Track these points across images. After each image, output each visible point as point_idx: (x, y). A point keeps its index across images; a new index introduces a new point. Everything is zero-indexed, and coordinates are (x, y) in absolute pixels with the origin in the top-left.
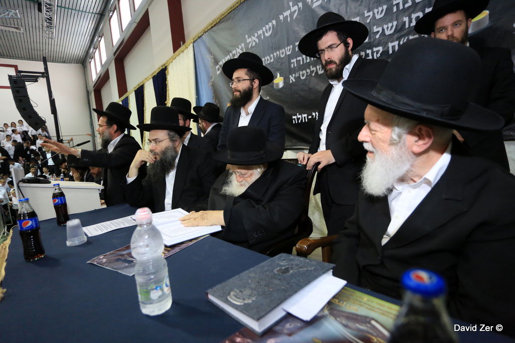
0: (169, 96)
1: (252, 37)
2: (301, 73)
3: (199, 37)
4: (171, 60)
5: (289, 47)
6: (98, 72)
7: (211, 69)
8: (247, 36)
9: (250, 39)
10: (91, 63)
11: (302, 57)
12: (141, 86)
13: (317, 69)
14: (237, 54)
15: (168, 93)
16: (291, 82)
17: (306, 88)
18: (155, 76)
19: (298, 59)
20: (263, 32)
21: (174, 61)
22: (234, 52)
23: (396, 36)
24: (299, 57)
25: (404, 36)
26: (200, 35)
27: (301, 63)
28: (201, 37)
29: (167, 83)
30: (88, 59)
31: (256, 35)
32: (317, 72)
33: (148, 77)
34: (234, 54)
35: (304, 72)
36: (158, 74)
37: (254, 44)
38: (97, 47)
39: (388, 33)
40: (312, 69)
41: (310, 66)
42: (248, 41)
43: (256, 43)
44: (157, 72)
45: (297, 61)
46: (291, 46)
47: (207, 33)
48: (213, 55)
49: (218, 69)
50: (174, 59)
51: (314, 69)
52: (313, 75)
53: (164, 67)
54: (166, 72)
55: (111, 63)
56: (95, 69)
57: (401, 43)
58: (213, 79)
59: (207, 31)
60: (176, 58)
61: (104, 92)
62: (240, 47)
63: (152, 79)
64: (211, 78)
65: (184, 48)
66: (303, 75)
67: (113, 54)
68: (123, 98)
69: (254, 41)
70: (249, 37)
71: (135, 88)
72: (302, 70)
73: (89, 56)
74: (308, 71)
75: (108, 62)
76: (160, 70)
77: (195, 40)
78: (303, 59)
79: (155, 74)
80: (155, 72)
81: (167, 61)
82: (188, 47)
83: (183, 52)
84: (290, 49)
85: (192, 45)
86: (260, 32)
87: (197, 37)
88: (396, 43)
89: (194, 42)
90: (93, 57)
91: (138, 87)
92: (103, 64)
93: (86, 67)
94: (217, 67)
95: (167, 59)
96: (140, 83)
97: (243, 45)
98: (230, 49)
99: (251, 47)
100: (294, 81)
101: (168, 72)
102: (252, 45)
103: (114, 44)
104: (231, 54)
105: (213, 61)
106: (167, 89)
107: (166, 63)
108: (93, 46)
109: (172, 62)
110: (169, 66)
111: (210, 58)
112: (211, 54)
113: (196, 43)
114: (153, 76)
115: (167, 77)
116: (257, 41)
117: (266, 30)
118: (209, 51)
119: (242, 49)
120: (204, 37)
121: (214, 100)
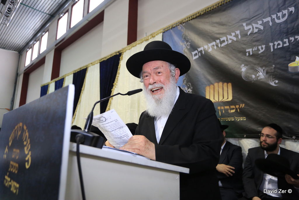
1: (254, 24)
3: (173, 28)
6: (33, 59)
8: (245, 24)
9: (250, 27)
12: (83, 69)
14: (227, 40)
15: (117, 75)
18: (103, 61)
20: (273, 19)
22: (224, 38)
26: (174, 26)
28: (174, 27)
29: (119, 67)
30: (26, 49)
31: (260, 22)
33: (94, 62)
34: (224, 41)
36: (108, 59)
37: (256, 31)
38: (40, 40)
42: (247, 28)
47: (184, 24)
49: (196, 55)
50: (133, 47)
53: (118, 54)
54: (120, 58)
55: (50, 51)
56: (31, 57)
59: (185, 22)
60: (136, 46)
61: (33, 77)
62: (233, 34)
63: (99, 64)
65: (150, 37)
68: (57, 79)
69: (257, 28)
70: (247, 25)
71: (75, 71)
73: (28, 46)
75: (47, 52)
76: (113, 55)
77: (165, 30)
79: (105, 59)
80: (105, 58)
81: (124, 49)
82: (154, 37)
83: (147, 40)
85: (162, 34)
86: (267, 19)
87: (171, 28)
89: (164, 32)
90: (32, 47)
91: (79, 70)
92: (41, 53)
93: (22, 55)
94: (193, 53)
95: (124, 47)
96: (83, 67)
97: (238, 32)
98: (218, 36)
99: (251, 33)
101: (122, 58)
102: (253, 31)
103: (58, 38)
104: (218, 41)
105: (188, 47)
106: (118, 72)
107: (121, 51)
108: (34, 39)
109: (129, 49)
110: (124, 53)
111: (185, 45)
112: (187, 42)
113: (166, 33)
114: (101, 61)
115: (120, 62)
116: (262, 28)
117: (278, 18)
118: (185, 39)
119: (236, 36)
120: (179, 28)
121: (185, 82)
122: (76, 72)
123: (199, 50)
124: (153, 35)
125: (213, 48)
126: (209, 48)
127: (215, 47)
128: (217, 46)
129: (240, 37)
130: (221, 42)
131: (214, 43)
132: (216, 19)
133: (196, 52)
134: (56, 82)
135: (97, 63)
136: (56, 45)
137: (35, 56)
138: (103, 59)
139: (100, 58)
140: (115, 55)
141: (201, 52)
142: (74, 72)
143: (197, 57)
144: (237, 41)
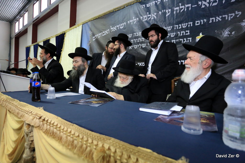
0: (64, 47)
1: (114, 27)
2: (135, 46)
3: (86, 23)
4: (68, 30)
5: (130, 35)
6: (20, 29)
7: (90, 38)
8: (111, 27)
9: (112, 28)
10: (16, 23)
11: (136, 39)
12: (48, 40)
13: (142, 45)
14: (105, 33)
15: (64, 45)
16: (130, 49)
17: (136, 52)
18: (57, 36)
19: (134, 40)
20: (119, 27)
21: (70, 31)
23: (175, 38)
24: (134, 39)
25: (178, 39)
26: (87, 22)
27: (135, 42)
28: (87, 23)
29: (64, 40)
30: (15, 21)
31: (116, 27)
32: (142, 46)
33: (53, 36)
35: (136, 46)
37: (114, 30)
38: (23, 16)
39: (172, 36)
40: (140, 45)
41: (139, 43)
42: (111, 29)
43: (115, 30)
44: (59, 34)
45: (133, 41)
46: (132, 34)
48: (92, 32)
49: (94, 38)
51: (141, 45)
52: (140, 47)
53: (64, 33)
55: (30, 25)
56: (18, 27)
57: (177, 41)
58: (90, 42)
59: (91, 21)
60: (71, 30)
61: (21, 40)
62: (107, 31)
64: (90, 41)
65: (77, 26)
66: (136, 47)
67: (33, 21)
68: (35, 44)
69: (114, 29)
70: (112, 27)
72: (135, 45)
73: (15, 19)
74: (138, 45)
75: (28, 25)
76: (61, 33)
78: (136, 40)
79: (58, 35)
82: (79, 26)
83: (76, 27)
84: (131, 35)
85: (82, 25)
86: (118, 26)
87: (85, 23)
88: (175, 41)
89: (83, 24)
90: (18, 20)
91: (46, 40)
92: (25, 25)
93: (12, 25)
94: (93, 37)
95: (66, 30)
96: (48, 38)
97: (109, 30)
98: (102, 30)
99: (113, 31)
100: (131, 48)
101: (66, 36)
103: (34, 17)
104: (102, 33)
105: (92, 34)
106: (64, 43)
107: (65, 31)
108: (19, 15)
109: (69, 31)
110: (67, 33)
111: (91, 33)
112: (91, 31)
113: (84, 25)
114: (56, 36)
115: (65, 38)
116: (116, 29)
117: (121, 26)
118: (91, 29)
119: (108, 32)
120: (89, 23)
121: (90, 51)
122: (45, 41)
123: (95, 36)
124: (79, 25)
125: (100, 37)
126: (99, 36)
127: (101, 36)
128: (102, 35)
129: (109, 32)
130: (103, 34)
131: (100, 34)
132: (102, 21)
133: (94, 37)
134: (34, 46)
135: (54, 37)
136: (33, 22)
137: (21, 27)
138: (57, 35)
139: (56, 34)
140: (62, 34)
141: (96, 37)
142: (44, 41)
143: (94, 39)
144: (108, 34)
